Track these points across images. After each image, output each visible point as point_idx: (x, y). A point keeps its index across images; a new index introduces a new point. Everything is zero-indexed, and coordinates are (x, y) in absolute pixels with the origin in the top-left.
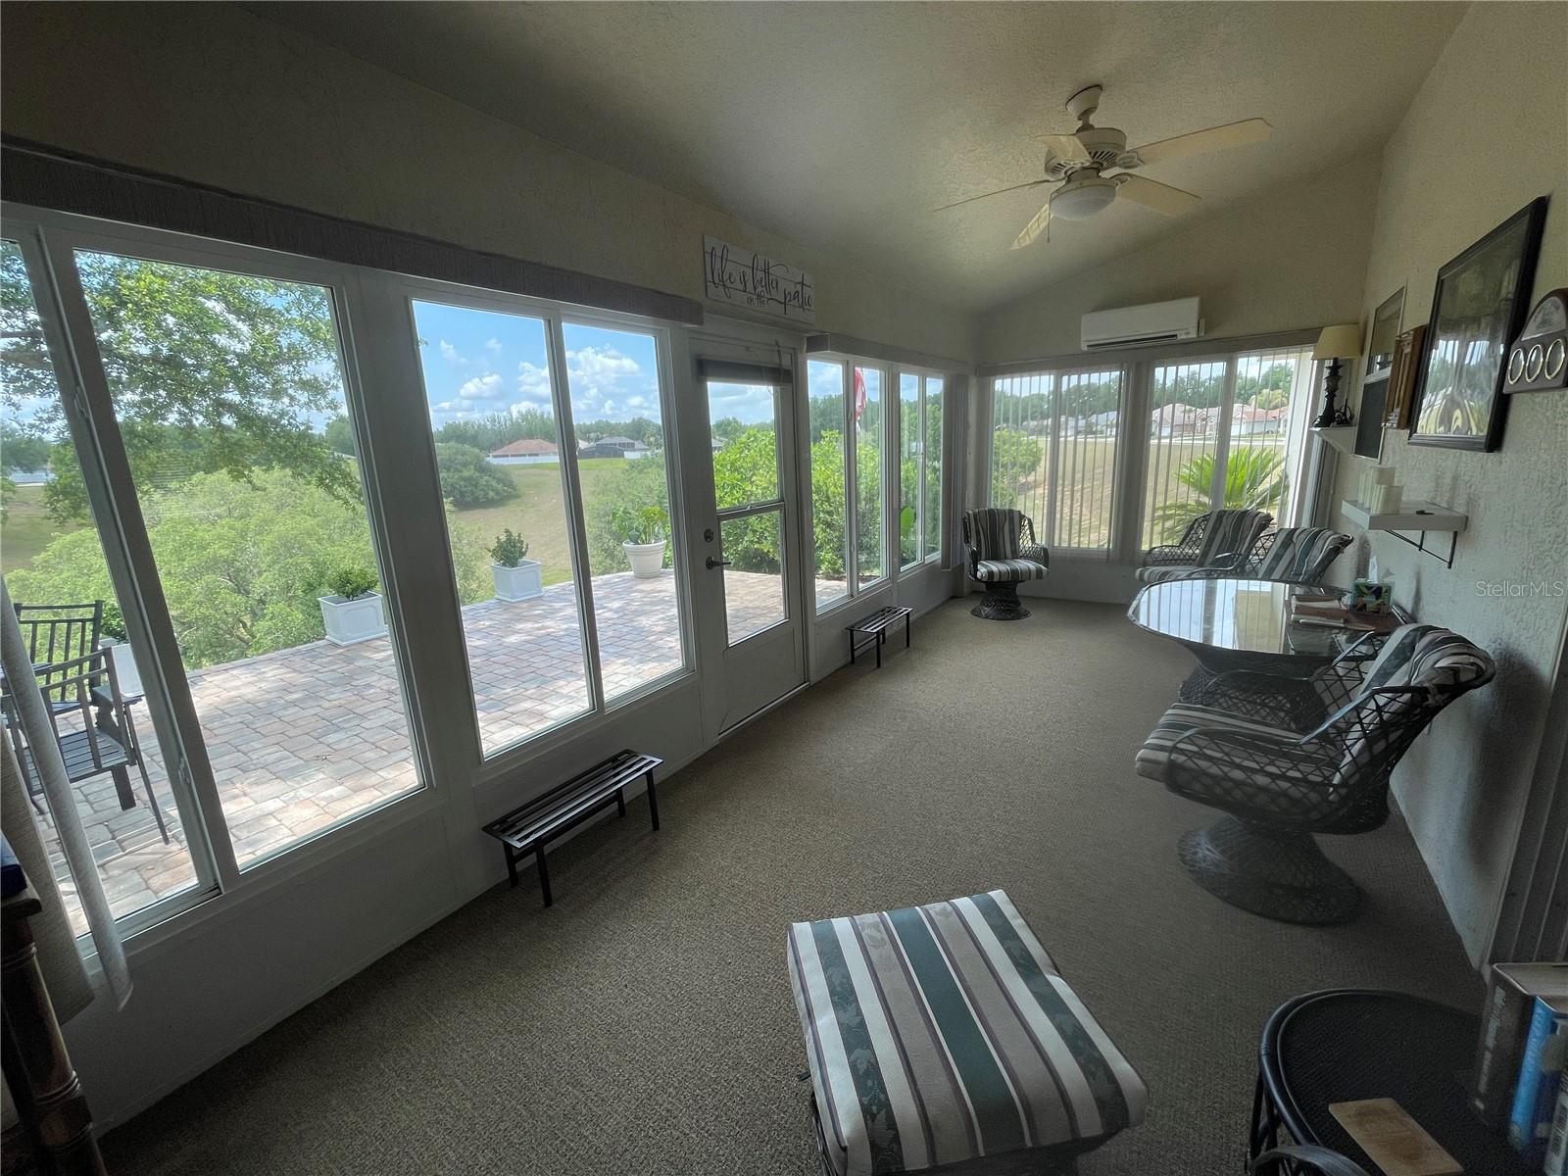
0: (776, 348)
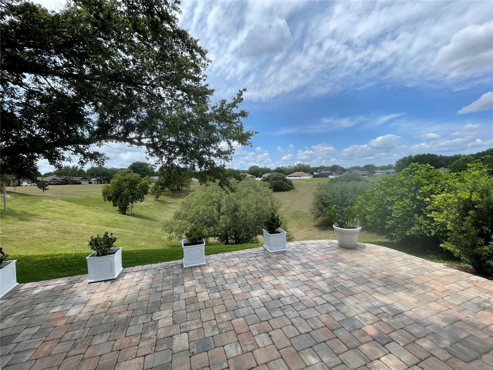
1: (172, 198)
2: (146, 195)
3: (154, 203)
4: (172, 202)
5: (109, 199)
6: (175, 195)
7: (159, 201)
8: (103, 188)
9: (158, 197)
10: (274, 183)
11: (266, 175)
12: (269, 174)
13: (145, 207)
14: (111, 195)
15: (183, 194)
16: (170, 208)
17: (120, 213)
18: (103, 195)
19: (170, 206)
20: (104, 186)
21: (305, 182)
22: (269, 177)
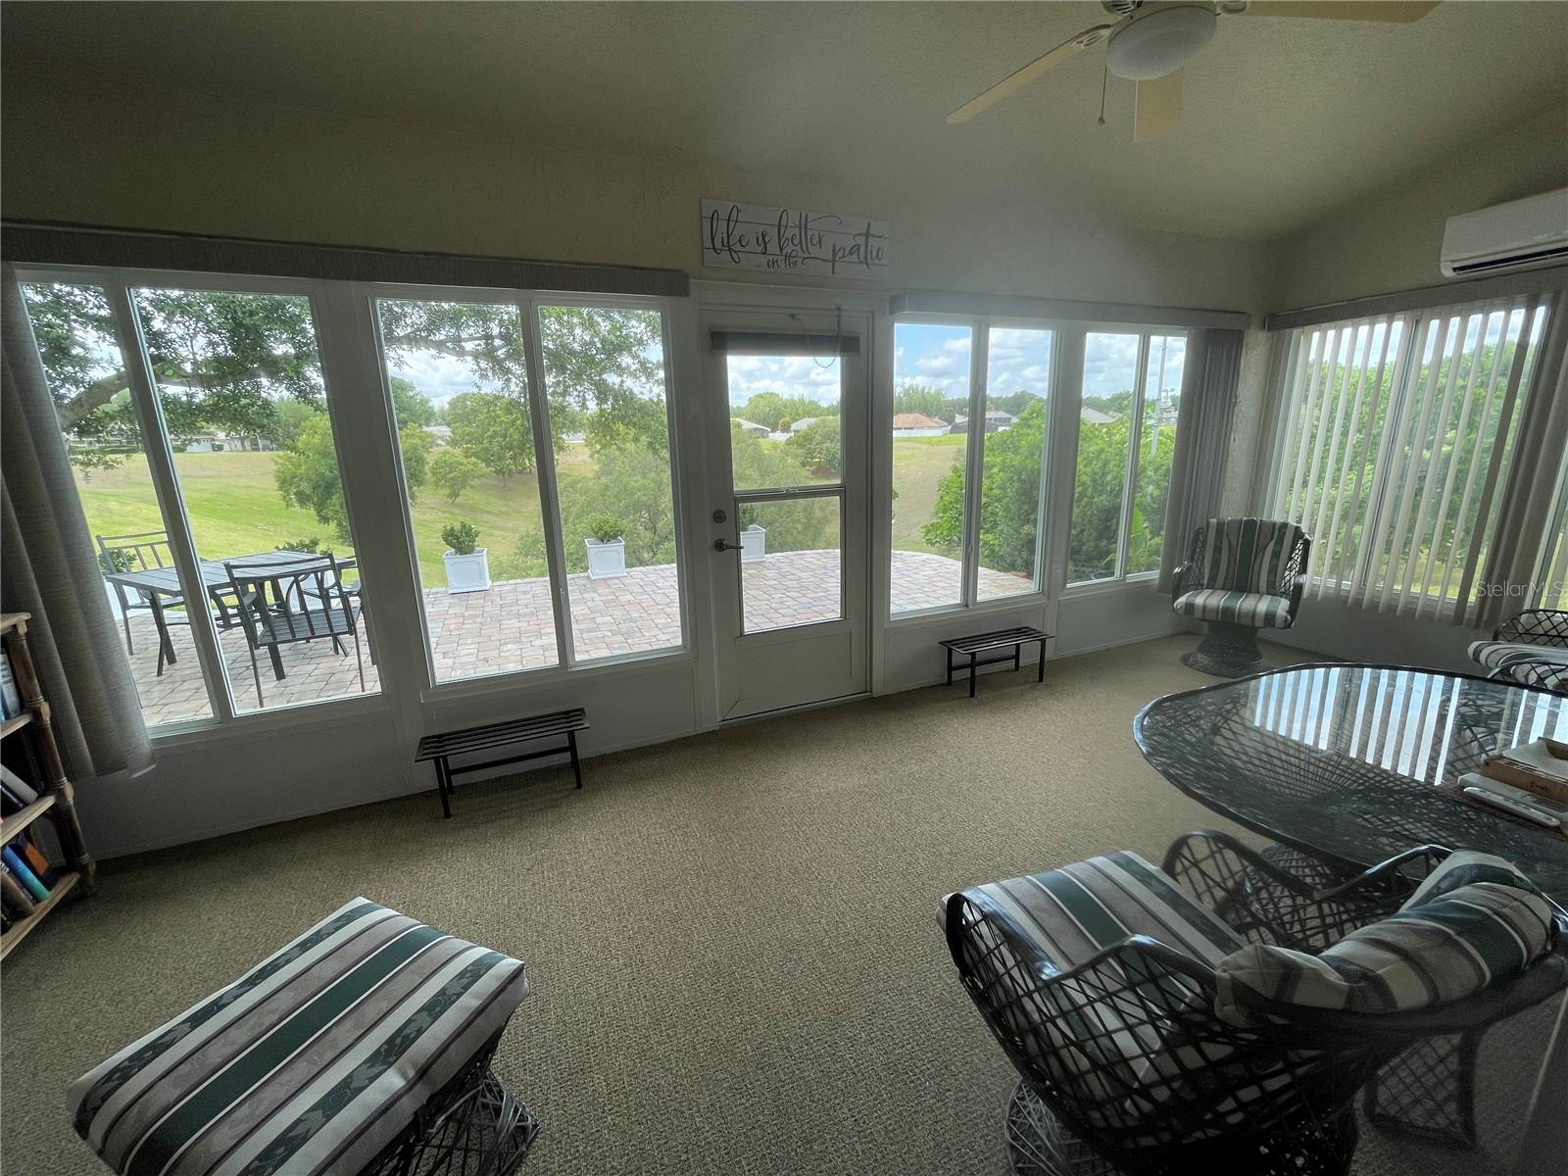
0: (837, 313)
1: (503, 497)
2: (419, 486)
3: (444, 512)
4: (503, 508)
5: (303, 499)
6: (511, 489)
7: (461, 506)
8: (276, 463)
9: (457, 496)
10: (828, 449)
11: (802, 425)
12: (813, 420)
14: (306, 487)
16: (497, 528)
17: (342, 544)
18: (281, 488)
20: (279, 456)
21: (925, 447)
22: (812, 429)
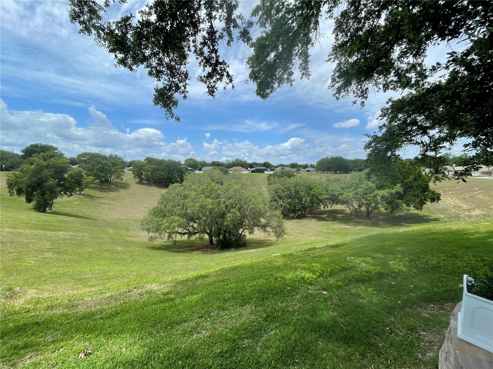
1: (101, 191)
3: (77, 197)
4: (102, 196)
5: (20, 192)
6: (103, 188)
7: (83, 195)
9: (82, 191)
12: (209, 168)
13: (66, 202)
14: (24, 187)
15: (113, 186)
16: (101, 203)
19: (101, 201)
20: (9, 173)
21: (245, 176)
